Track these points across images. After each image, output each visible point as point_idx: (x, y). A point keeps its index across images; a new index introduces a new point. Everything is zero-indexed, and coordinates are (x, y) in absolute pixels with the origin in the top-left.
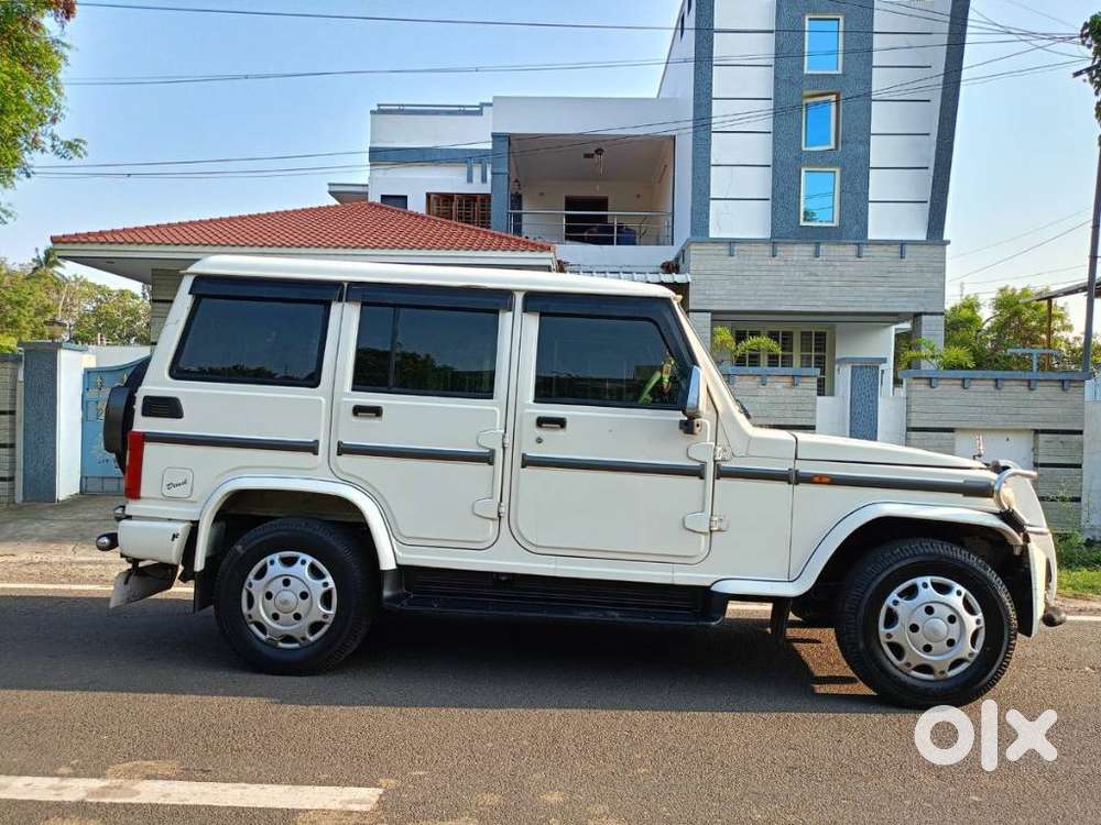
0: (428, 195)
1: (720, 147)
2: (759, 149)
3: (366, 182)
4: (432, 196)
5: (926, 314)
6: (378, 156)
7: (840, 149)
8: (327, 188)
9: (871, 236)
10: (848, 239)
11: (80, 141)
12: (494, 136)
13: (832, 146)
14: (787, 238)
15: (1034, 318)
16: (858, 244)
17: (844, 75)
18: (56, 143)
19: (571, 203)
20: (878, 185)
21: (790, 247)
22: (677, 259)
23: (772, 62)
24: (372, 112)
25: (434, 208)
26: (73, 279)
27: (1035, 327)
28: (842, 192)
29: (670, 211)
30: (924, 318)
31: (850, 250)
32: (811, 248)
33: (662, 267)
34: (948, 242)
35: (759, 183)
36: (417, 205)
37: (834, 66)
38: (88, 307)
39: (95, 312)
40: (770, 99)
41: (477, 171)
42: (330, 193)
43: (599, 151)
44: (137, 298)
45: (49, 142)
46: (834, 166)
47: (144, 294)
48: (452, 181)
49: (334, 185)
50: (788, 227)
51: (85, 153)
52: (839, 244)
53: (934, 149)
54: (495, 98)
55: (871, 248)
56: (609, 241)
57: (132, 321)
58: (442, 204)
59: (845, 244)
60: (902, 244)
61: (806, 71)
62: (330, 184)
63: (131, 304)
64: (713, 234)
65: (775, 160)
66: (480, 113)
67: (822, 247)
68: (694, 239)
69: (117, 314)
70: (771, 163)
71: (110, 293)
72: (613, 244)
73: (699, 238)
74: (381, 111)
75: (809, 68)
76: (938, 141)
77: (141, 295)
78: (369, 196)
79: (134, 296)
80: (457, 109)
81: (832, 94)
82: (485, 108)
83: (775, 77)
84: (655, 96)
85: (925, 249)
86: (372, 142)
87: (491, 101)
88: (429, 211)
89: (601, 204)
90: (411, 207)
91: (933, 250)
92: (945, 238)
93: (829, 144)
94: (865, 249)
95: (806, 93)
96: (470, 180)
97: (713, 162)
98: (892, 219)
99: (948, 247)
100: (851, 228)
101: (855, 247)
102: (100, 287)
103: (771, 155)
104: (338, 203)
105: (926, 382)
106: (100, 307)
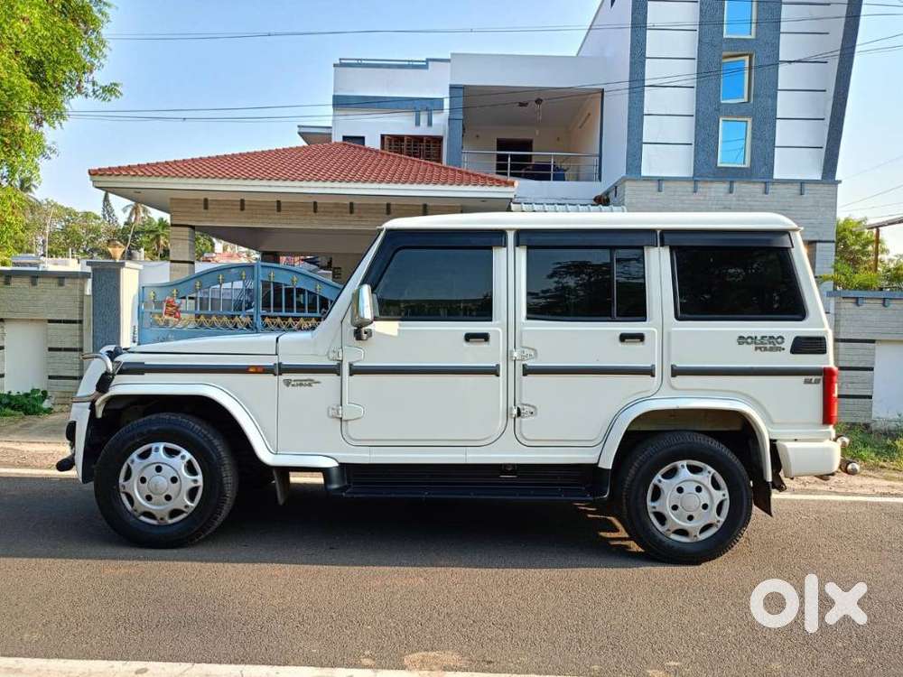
0: (383, 137)
1: (651, 100)
2: (684, 101)
3: (330, 125)
4: (386, 138)
5: (820, 241)
6: (341, 103)
7: (752, 102)
8: (297, 130)
9: (776, 176)
10: (756, 178)
11: (115, 84)
12: (452, 88)
13: (746, 100)
14: (707, 176)
15: (856, 243)
16: (765, 183)
17: (756, 39)
18: (96, 88)
19: (502, 144)
20: (783, 133)
21: (709, 185)
22: (607, 193)
23: (697, 28)
24: (335, 65)
25: (386, 146)
26: (45, 202)
27: (859, 250)
28: (753, 138)
29: (598, 152)
30: (818, 244)
31: (758, 188)
32: (726, 186)
33: (595, 200)
34: (840, 182)
35: (683, 130)
36: (373, 142)
37: (748, 33)
38: (58, 226)
39: (63, 231)
40: (694, 59)
41: (424, 117)
42: (299, 133)
43: (538, 101)
44: (99, 219)
45: (90, 86)
46: (747, 116)
47: (104, 215)
48: (402, 125)
49: (303, 127)
50: (706, 169)
51: (121, 94)
52: (749, 182)
53: (831, 103)
54: (452, 54)
55: (776, 186)
56: (547, 178)
57: (94, 238)
58: (394, 143)
59: (754, 182)
60: (802, 183)
61: (725, 36)
62: (299, 126)
63: (94, 224)
64: (644, 173)
65: (697, 111)
66: (425, 67)
67: (735, 185)
68: (629, 177)
69: (82, 232)
70: (694, 114)
71: (76, 214)
72: (550, 180)
73: (633, 176)
74: (341, 65)
75: (727, 34)
76: (834, 97)
77: (101, 216)
78: (333, 136)
79: (96, 218)
80: (407, 63)
81: (747, 55)
82: (430, 63)
83: (700, 41)
84: (575, 54)
85: (819, 187)
86: (335, 91)
87: (449, 57)
88: (383, 148)
89: (527, 145)
90: (367, 144)
91: (826, 188)
92: (837, 179)
93: (743, 98)
94: (771, 187)
95: (725, 54)
96: (418, 124)
97: (645, 112)
98: (795, 161)
99: (839, 185)
100: (760, 169)
101: (763, 185)
102: (67, 209)
103: (695, 105)
104: (305, 144)
105: (854, 301)
106: (67, 226)
